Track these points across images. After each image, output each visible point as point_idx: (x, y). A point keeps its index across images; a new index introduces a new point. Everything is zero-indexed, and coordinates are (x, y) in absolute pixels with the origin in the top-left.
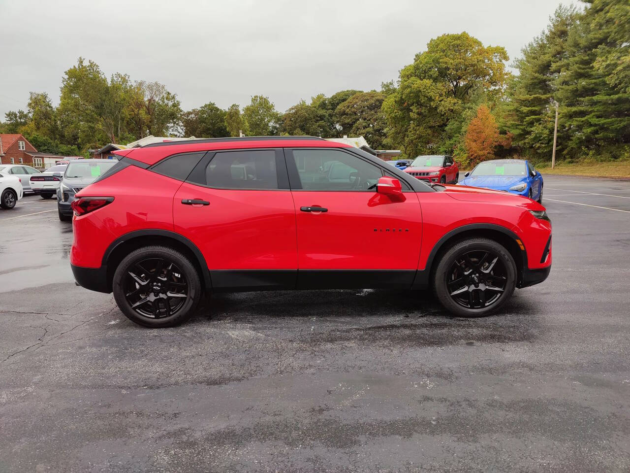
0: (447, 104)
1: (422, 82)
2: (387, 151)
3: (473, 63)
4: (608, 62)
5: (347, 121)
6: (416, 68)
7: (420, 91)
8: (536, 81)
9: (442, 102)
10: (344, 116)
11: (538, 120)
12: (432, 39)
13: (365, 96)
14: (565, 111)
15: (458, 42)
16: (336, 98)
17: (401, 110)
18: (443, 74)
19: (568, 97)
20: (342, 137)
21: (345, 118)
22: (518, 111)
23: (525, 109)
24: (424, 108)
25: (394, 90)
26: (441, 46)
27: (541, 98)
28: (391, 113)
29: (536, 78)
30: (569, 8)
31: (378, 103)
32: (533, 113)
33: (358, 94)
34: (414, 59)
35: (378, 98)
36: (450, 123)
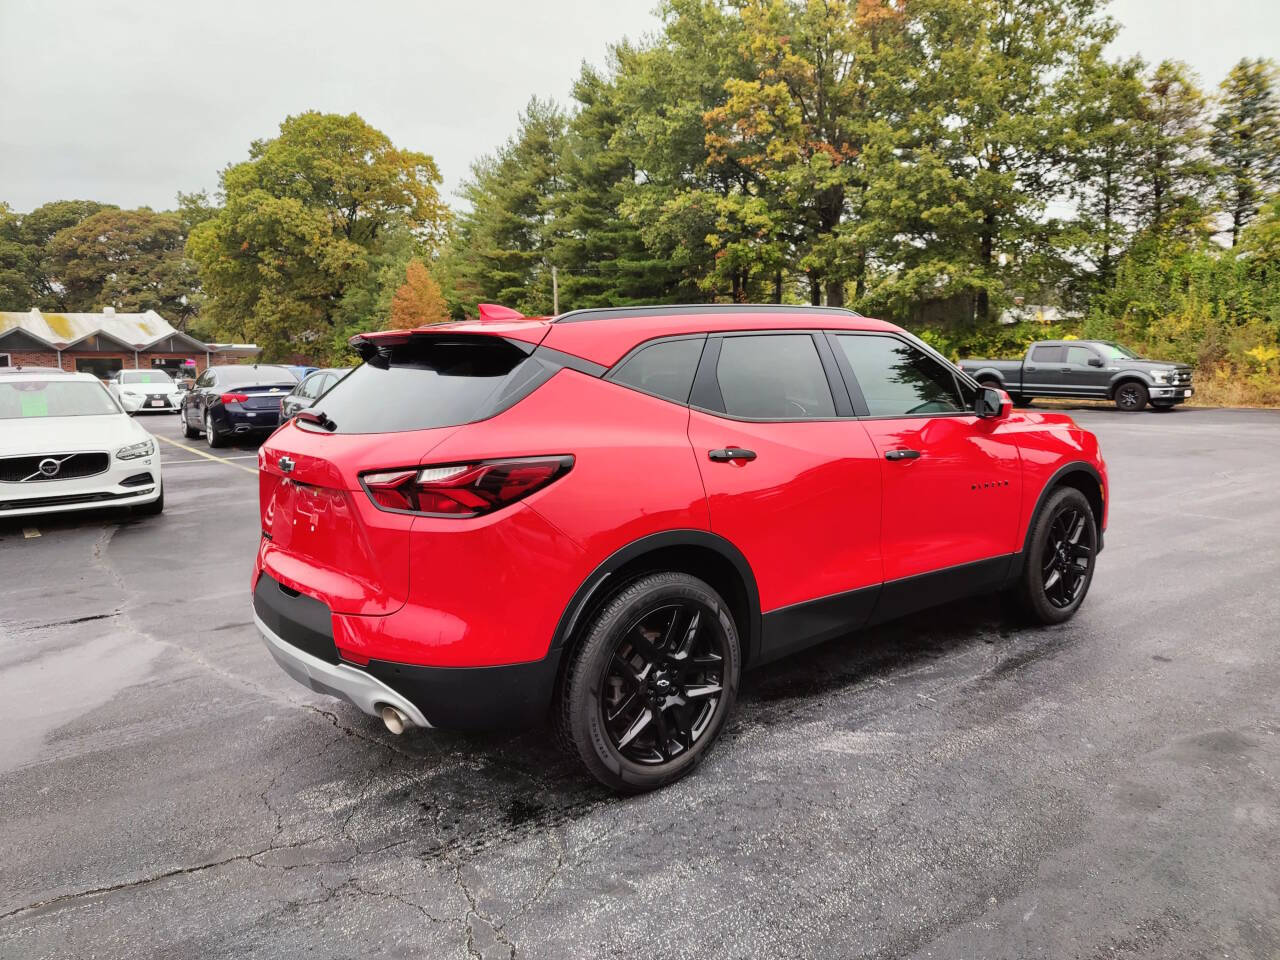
0: (339, 252)
1: (279, 202)
2: (235, 346)
3: (383, 178)
4: (642, 207)
5: (84, 273)
6: (262, 171)
7: (278, 221)
8: (508, 225)
9: (329, 248)
10: (76, 261)
11: (523, 295)
12: (289, 116)
13: (126, 218)
14: (570, 282)
15: (347, 132)
16: (46, 215)
17: (235, 258)
18: (321, 191)
19: (567, 259)
20: (101, 311)
21: (77, 265)
22: (484, 277)
23: (498, 275)
24: (289, 257)
25: (211, 214)
26: (311, 132)
27: (521, 257)
28: (211, 262)
29: (508, 220)
30: (547, 105)
31: (162, 238)
32: (513, 282)
33: (106, 212)
34: (250, 152)
35: (163, 225)
36: (349, 292)
